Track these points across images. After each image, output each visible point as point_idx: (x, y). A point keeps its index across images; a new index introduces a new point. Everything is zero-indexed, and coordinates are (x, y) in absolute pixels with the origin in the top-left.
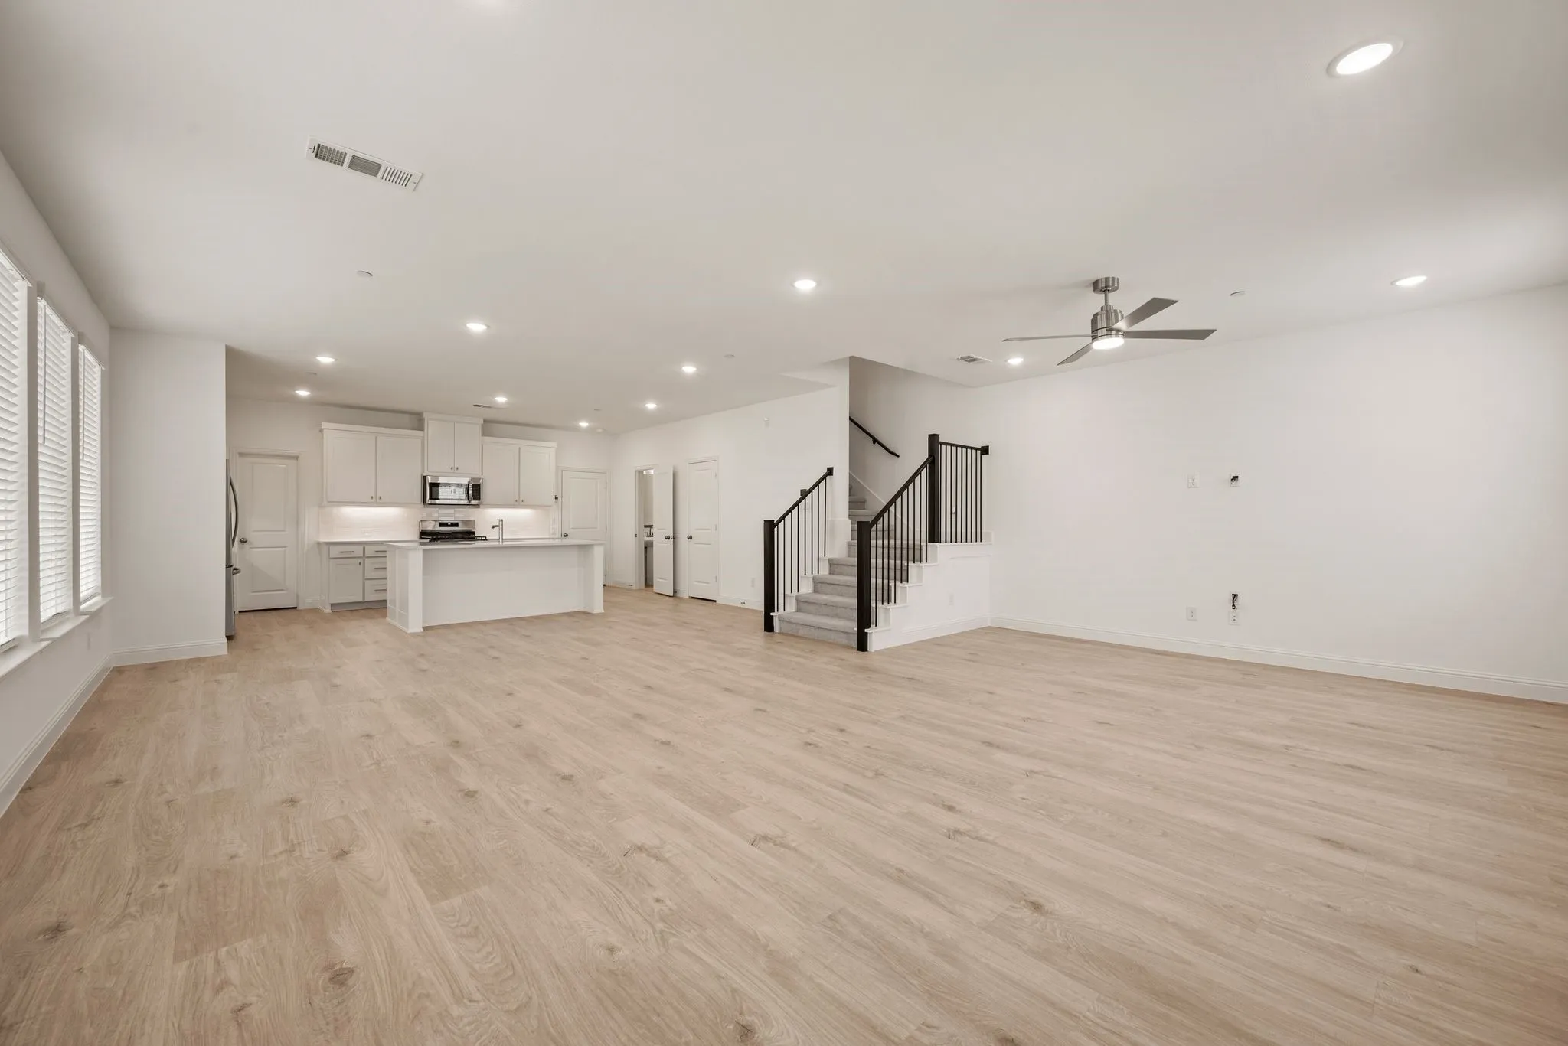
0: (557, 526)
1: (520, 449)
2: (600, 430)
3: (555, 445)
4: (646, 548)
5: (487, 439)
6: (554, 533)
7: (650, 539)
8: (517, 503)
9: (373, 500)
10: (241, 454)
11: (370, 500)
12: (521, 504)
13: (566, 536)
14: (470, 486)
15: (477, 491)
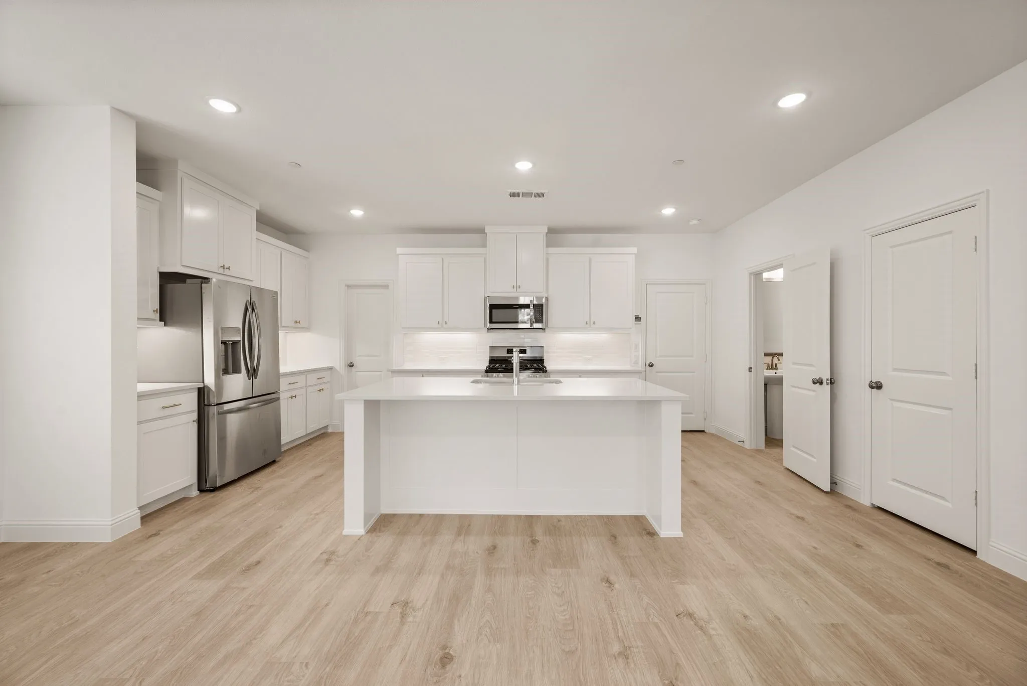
0: (640, 353)
1: (590, 259)
2: (695, 222)
3: (634, 250)
4: (766, 385)
5: (552, 250)
6: (636, 363)
7: (771, 373)
8: (587, 326)
9: (439, 326)
10: (348, 286)
11: (437, 326)
12: (593, 326)
13: (651, 365)
14: (532, 307)
15: (540, 312)
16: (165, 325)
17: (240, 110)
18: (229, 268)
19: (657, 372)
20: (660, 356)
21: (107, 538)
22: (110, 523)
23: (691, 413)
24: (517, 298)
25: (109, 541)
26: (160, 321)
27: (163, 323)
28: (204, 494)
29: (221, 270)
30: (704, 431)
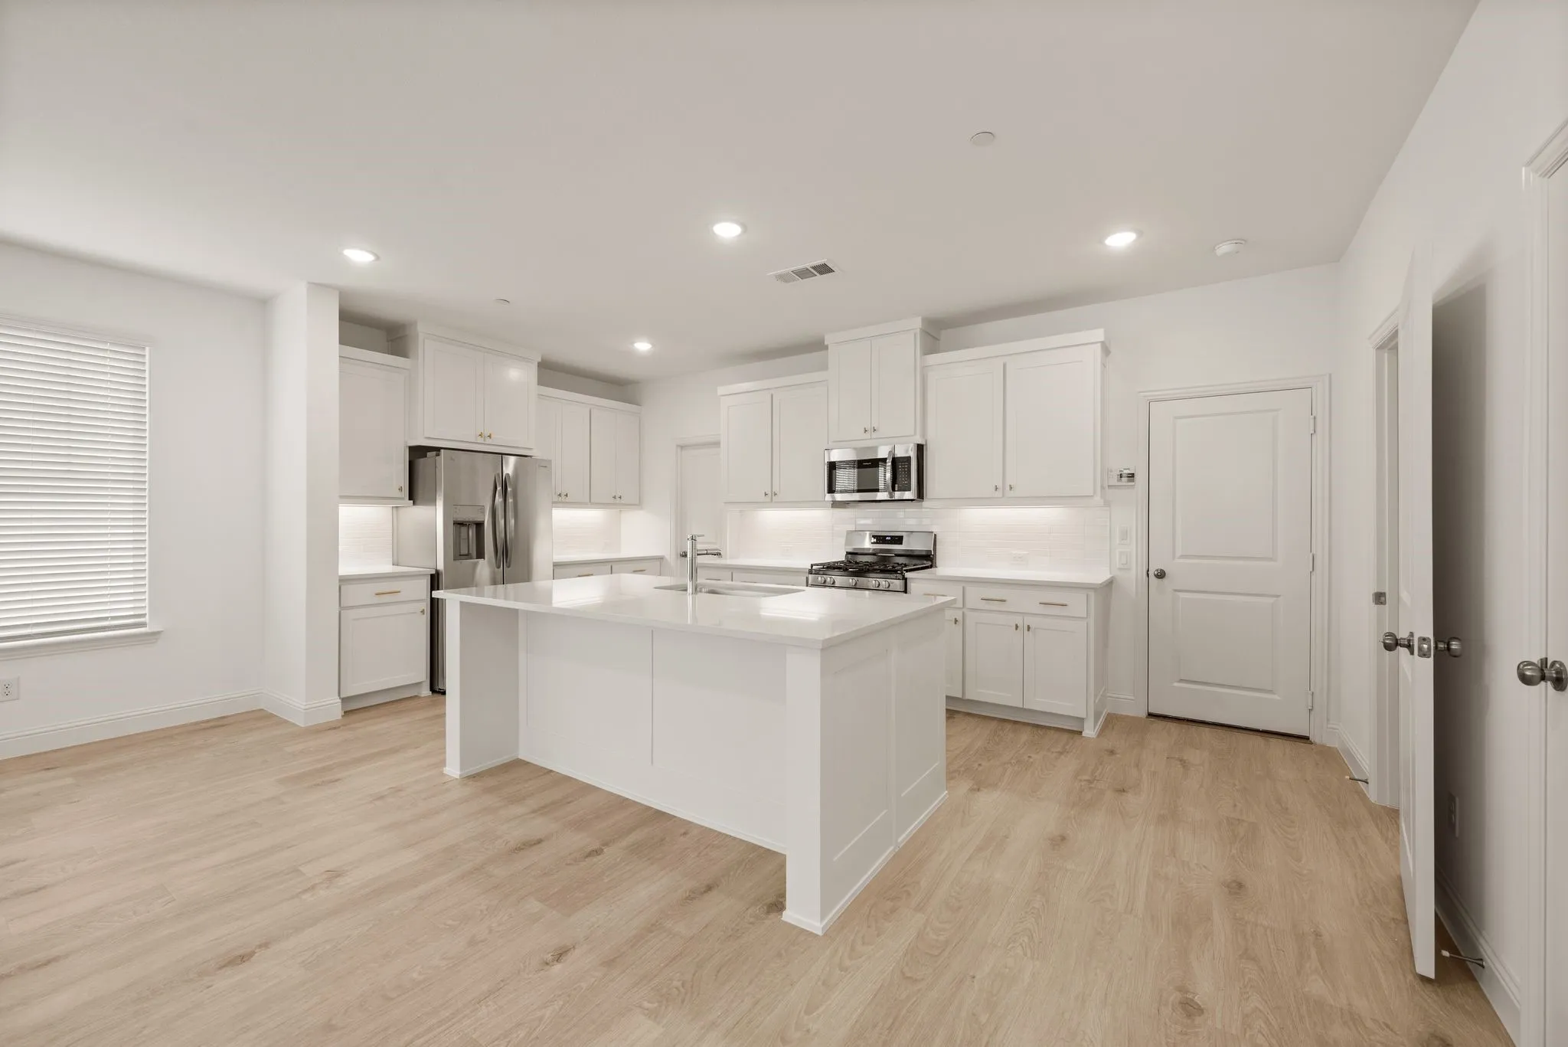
0: (1134, 549)
1: (1005, 366)
2: (1224, 249)
3: (1099, 335)
5: (933, 359)
6: (1125, 569)
8: (999, 494)
9: (768, 499)
10: (682, 447)
11: (763, 498)
12: (1012, 494)
13: (1161, 575)
14: (889, 464)
15: (905, 471)
16: (414, 504)
17: (378, 258)
18: (490, 436)
19: (1176, 591)
20: (1182, 557)
21: (301, 723)
22: (303, 707)
23: (1270, 692)
24: (875, 449)
25: (302, 725)
26: (410, 499)
27: (412, 501)
28: (435, 695)
29: (480, 440)
30: (1307, 738)
